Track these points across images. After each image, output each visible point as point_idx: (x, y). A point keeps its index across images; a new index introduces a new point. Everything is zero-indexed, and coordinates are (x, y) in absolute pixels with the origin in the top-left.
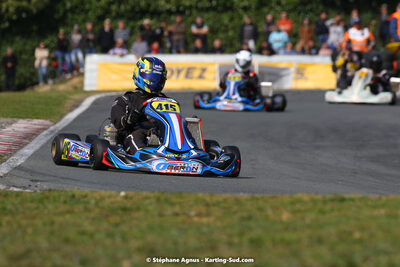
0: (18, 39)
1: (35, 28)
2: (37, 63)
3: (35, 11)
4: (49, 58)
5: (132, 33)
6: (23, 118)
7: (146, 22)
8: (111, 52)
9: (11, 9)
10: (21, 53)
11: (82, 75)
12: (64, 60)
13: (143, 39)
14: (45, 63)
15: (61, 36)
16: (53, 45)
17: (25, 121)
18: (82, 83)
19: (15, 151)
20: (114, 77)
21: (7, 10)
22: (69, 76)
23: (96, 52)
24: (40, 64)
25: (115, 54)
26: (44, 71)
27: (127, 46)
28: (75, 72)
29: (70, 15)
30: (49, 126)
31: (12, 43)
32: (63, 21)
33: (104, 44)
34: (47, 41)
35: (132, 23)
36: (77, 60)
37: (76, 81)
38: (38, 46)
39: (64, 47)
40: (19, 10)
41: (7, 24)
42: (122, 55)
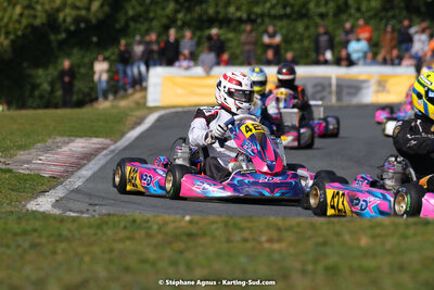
0: (75, 51)
1: (95, 39)
2: (96, 77)
3: (94, 21)
4: (109, 71)
5: (198, 44)
6: (81, 137)
7: (214, 31)
8: (177, 64)
9: (69, 19)
10: (79, 66)
11: (145, 89)
12: (125, 73)
13: (211, 49)
14: (105, 77)
15: (122, 48)
16: (113, 57)
17: (83, 140)
18: (145, 98)
19: (72, 173)
20: (180, 91)
21: (64, 20)
22: (130, 91)
23: (161, 65)
24: (100, 78)
25: (180, 66)
26: (104, 85)
27: (193, 57)
28: (138, 87)
29: (132, 25)
30: (109, 146)
31: (69, 56)
32: (125, 31)
33: (169, 56)
34: (107, 54)
35: (198, 33)
36: (140, 73)
37: (138, 96)
38: (96, 59)
39: (126, 59)
40: (77, 20)
41: (63, 35)
42: (188, 68)
